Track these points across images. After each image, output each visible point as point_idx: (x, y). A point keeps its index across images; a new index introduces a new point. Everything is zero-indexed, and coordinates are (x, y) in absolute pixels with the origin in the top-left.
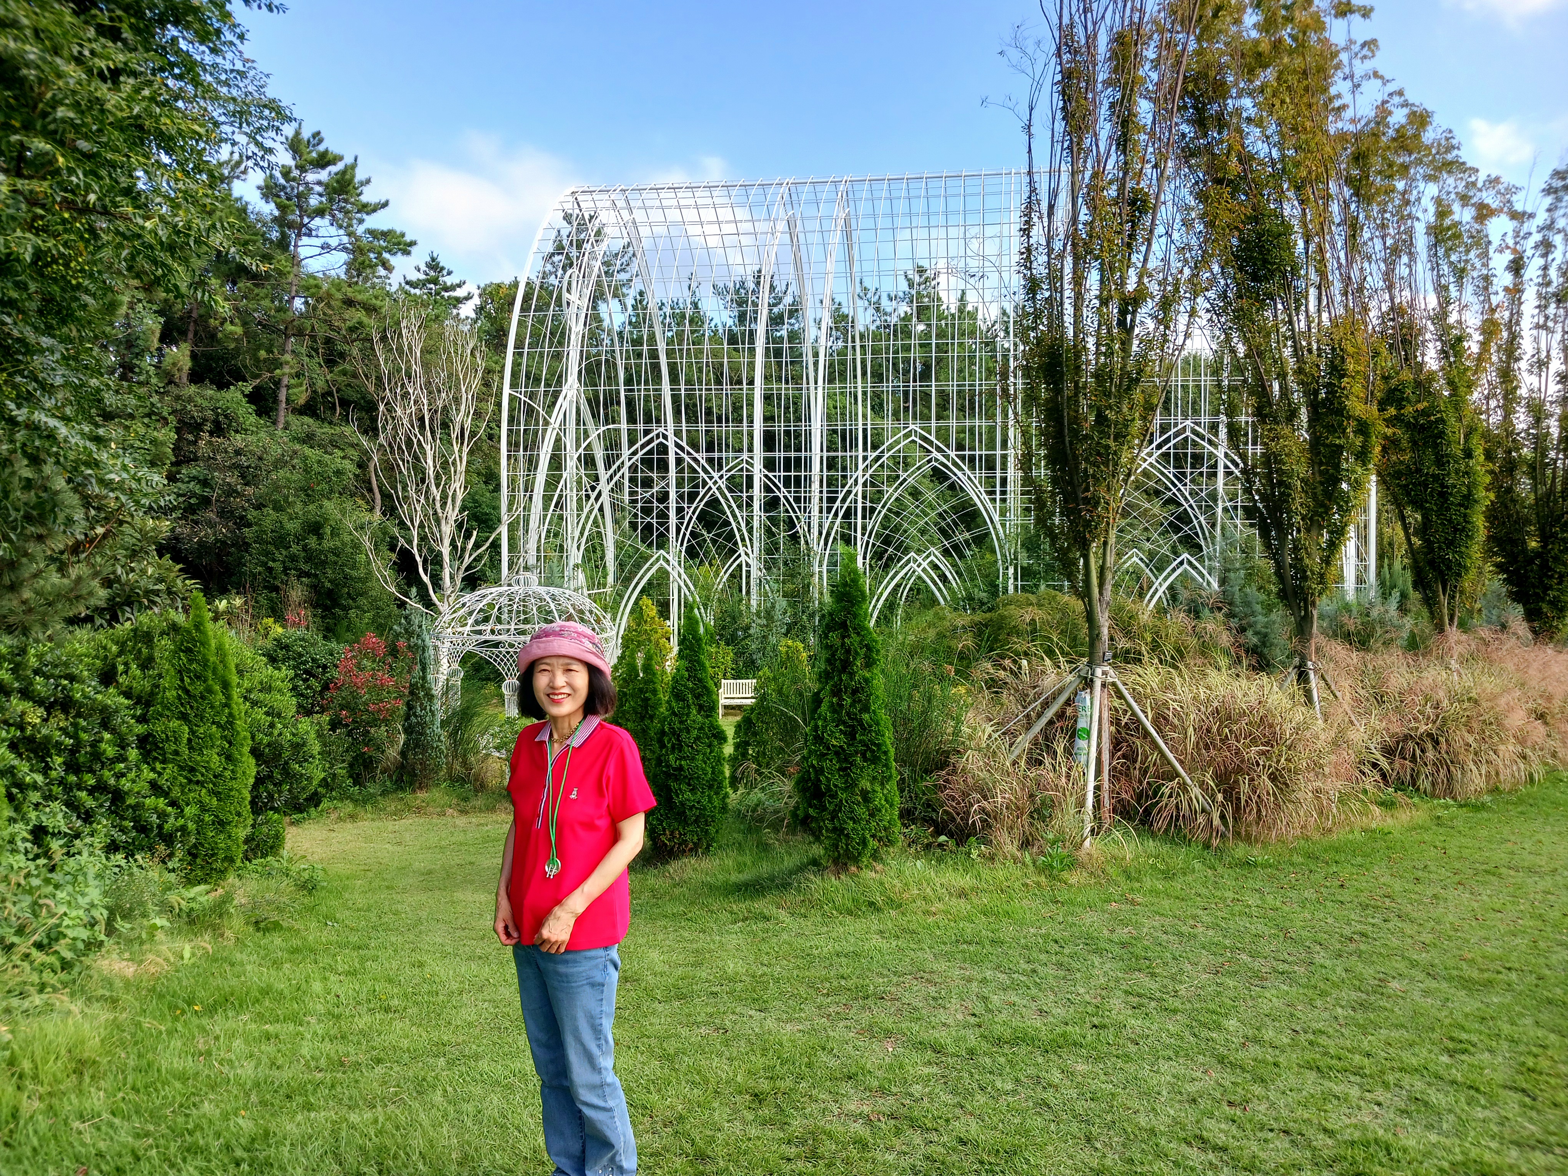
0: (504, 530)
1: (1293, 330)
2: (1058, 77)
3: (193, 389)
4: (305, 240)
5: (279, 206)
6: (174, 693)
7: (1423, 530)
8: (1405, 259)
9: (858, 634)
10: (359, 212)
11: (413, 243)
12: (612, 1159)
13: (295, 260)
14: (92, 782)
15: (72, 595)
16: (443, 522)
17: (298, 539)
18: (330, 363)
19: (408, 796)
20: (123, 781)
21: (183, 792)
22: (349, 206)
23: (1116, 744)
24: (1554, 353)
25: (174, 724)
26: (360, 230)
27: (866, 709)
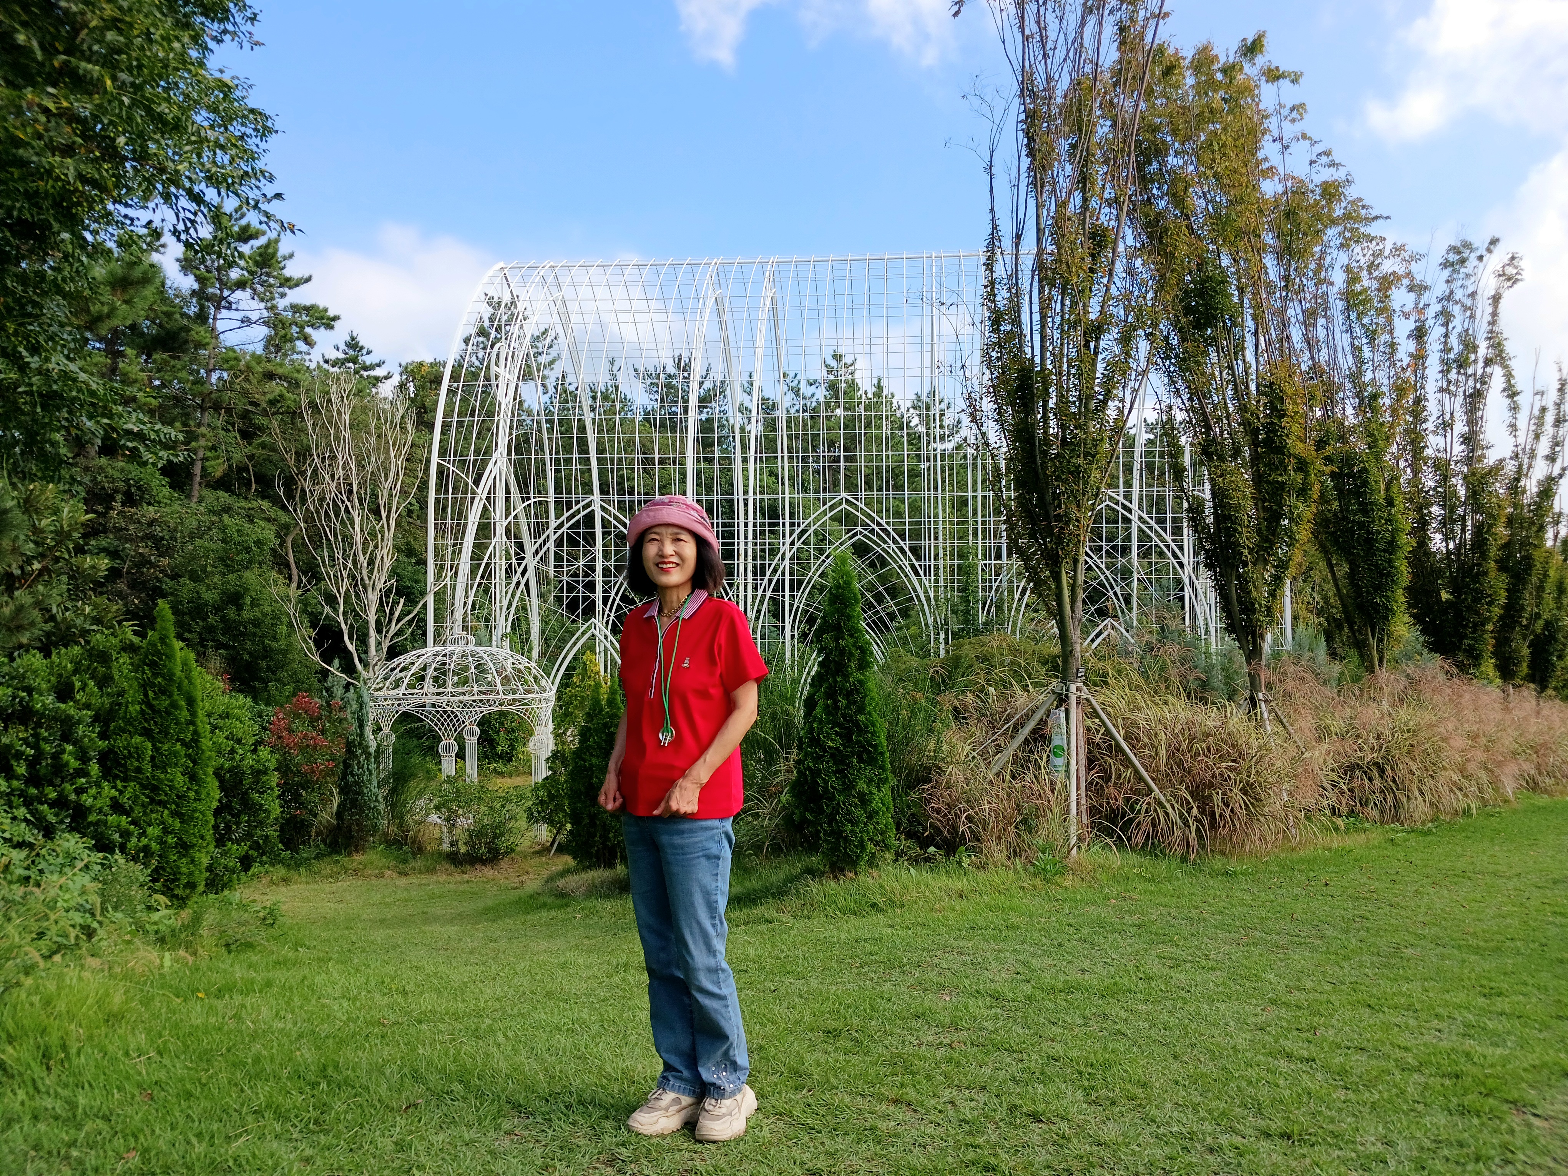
0: (430, 599)
1: (1233, 375)
2: (1022, 117)
3: (103, 461)
4: (224, 313)
5: (198, 279)
6: (138, 708)
7: (1352, 576)
8: (1321, 321)
9: (852, 636)
10: (281, 286)
11: (336, 318)
12: (726, 1054)
13: (214, 334)
14: (53, 795)
15: (12, 625)
16: (370, 590)
17: (217, 609)
18: (247, 436)
19: (343, 859)
20: (84, 797)
21: (145, 813)
22: (271, 280)
23: (1091, 762)
24: (1457, 415)
25: (137, 740)
26: (282, 303)
27: (861, 710)
